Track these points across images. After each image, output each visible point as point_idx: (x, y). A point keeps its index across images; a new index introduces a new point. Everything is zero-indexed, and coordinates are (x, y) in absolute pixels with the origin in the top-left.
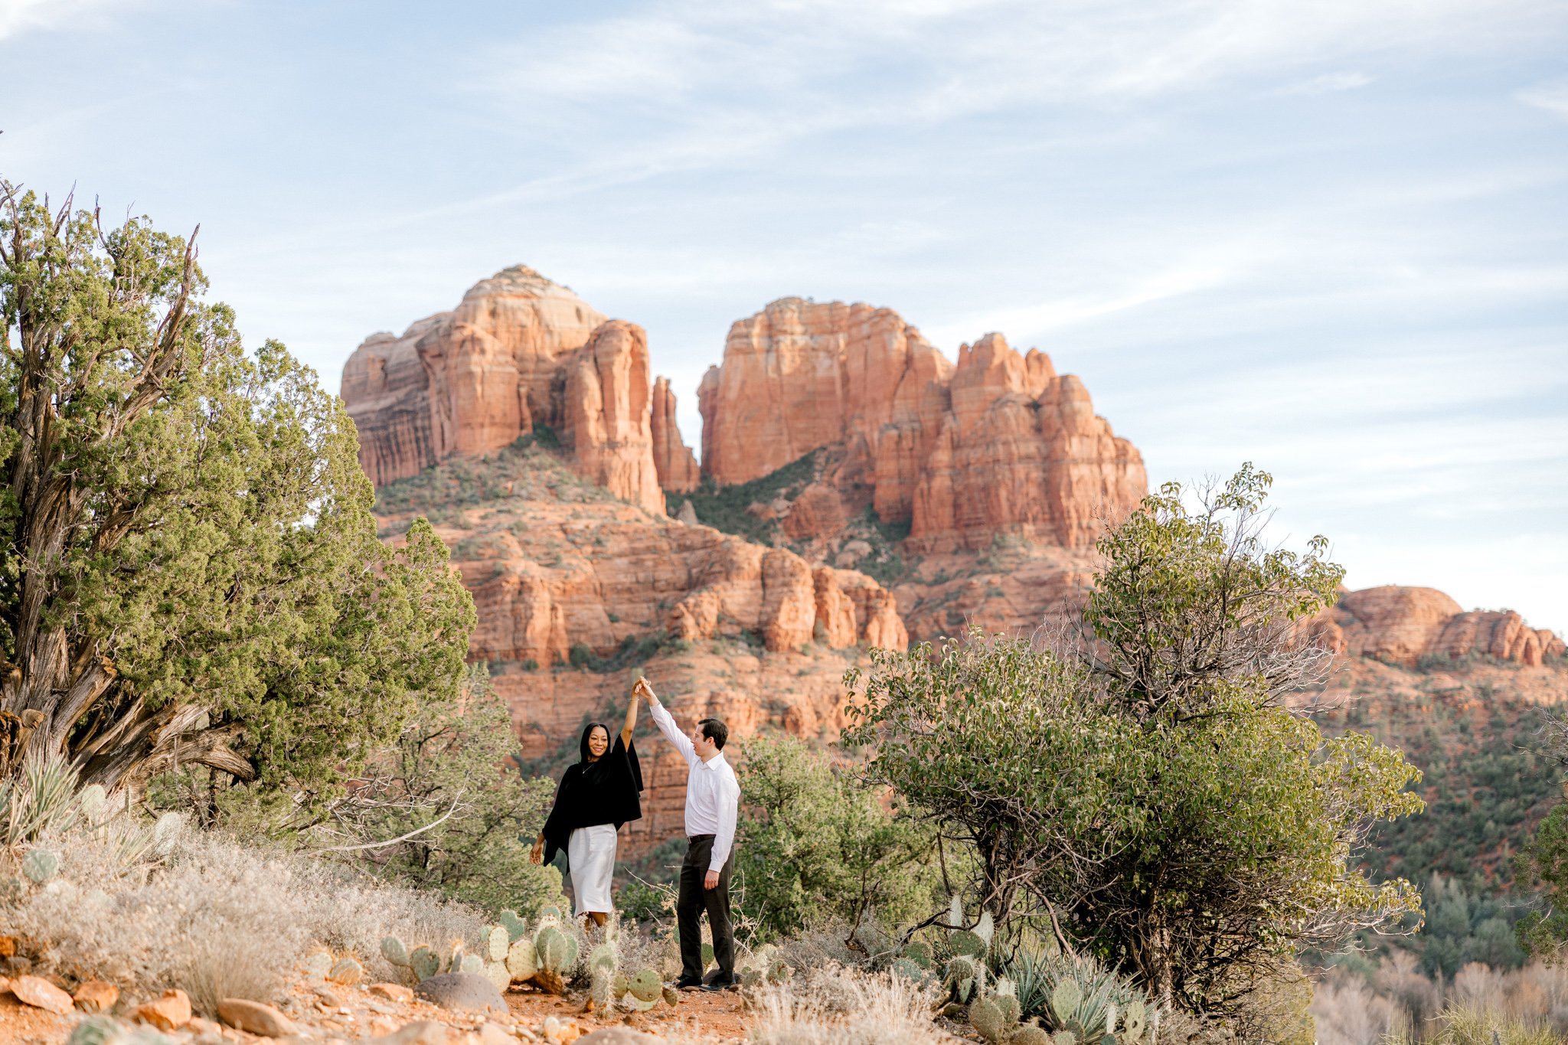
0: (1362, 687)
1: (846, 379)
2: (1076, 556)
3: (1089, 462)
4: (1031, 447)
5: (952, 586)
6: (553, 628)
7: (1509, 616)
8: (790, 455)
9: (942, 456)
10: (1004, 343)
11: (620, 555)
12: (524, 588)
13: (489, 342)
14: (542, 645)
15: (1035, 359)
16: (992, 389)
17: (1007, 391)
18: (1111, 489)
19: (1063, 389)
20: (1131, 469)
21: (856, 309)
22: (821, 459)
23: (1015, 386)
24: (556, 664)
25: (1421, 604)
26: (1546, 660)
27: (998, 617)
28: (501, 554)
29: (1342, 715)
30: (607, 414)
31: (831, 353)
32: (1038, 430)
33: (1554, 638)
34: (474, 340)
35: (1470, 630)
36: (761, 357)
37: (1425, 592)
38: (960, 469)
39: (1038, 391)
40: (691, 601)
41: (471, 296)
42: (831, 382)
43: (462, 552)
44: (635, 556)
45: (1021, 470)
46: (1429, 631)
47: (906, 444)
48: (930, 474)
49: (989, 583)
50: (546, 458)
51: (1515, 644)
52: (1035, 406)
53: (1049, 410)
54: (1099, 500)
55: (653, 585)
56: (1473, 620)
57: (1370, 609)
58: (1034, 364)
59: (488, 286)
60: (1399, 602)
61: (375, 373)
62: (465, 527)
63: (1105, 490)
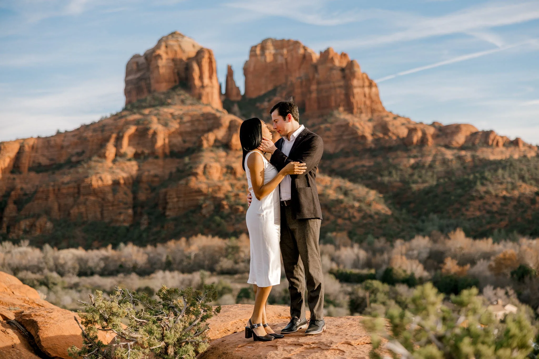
0: (435, 156)
1: (287, 63)
2: (356, 117)
3: (360, 87)
4: (342, 83)
5: (316, 128)
6: (164, 145)
7: (491, 132)
8: (270, 88)
9: (314, 87)
10: (333, 51)
11: (188, 122)
12: (155, 134)
13: (164, 56)
14: (160, 151)
15: (344, 55)
16: (329, 65)
17: (334, 65)
18: (367, 95)
19: (351, 64)
20: (374, 89)
21: (289, 41)
22: (279, 89)
23: (337, 63)
24: (165, 156)
25: (464, 129)
26: (504, 145)
27: (328, 137)
28: (150, 123)
29: (427, 165)
30: (201, 78)
31: (282, 55)
32: (344, 77)
33: (507, 139)
34: (159, 56)
35: (479, 136)
36: (259, 58)
37: (466, 125)
38: (319, 91)
39: (344, 65)
40: (206, 135)
41: (160, 41)
42: (282, 64)
43: (137, 123)
44: (192, 122)
45: (338, 91)
46: (467, 137)
47: (304, 83)
48: (310, 92)
49: (326, 127)
50: (182, 92)
51: (493, 141)
52: (343, 70)
53: (347, 71)
54: (363, 99)
55: (197, 131)
56: (480, 134)
57: (448, 131)
58: (343, 57)
59: (164, 39)
60: (456, 128)
61: (135, 66)
62: (143, 115)
63: (365, 96)
